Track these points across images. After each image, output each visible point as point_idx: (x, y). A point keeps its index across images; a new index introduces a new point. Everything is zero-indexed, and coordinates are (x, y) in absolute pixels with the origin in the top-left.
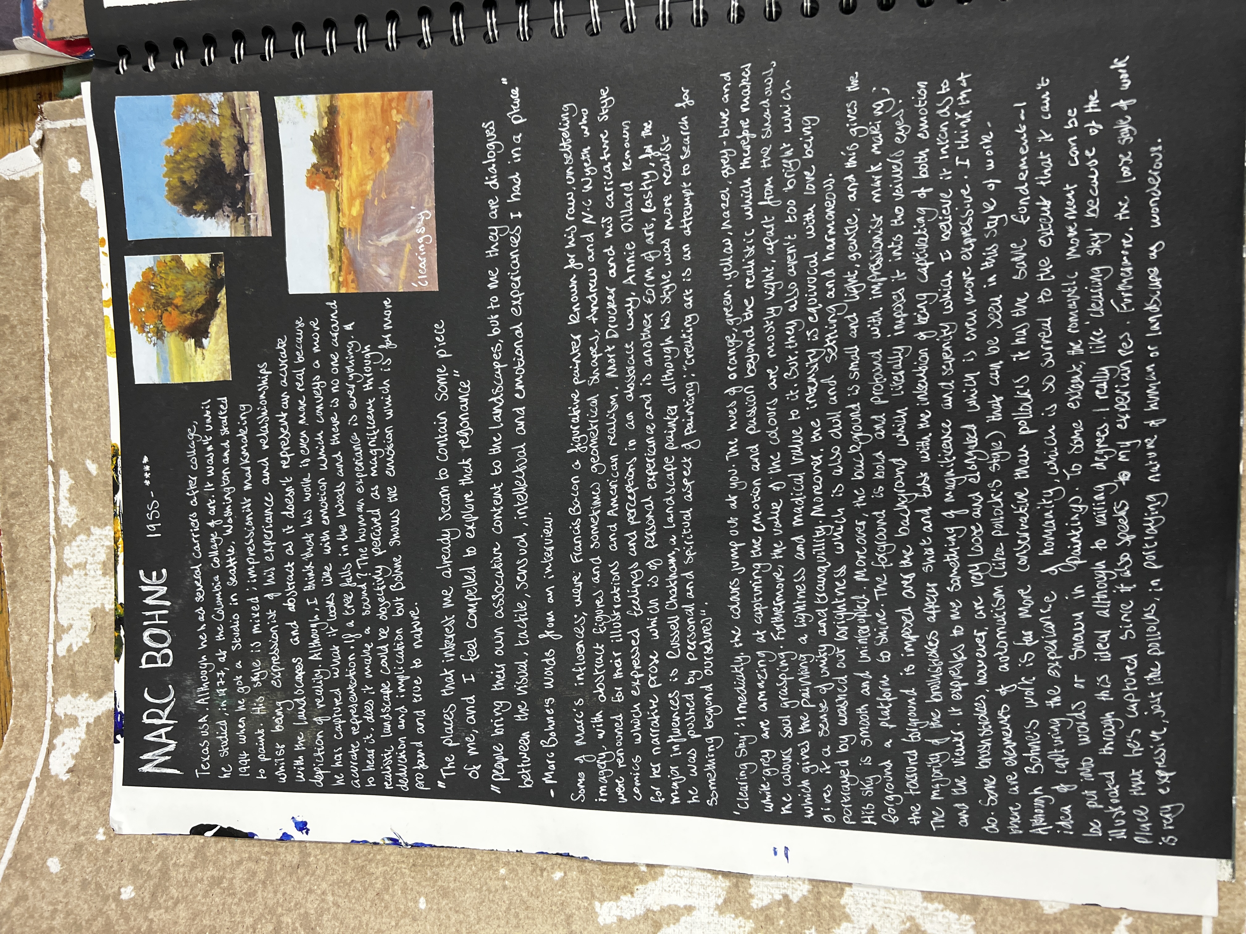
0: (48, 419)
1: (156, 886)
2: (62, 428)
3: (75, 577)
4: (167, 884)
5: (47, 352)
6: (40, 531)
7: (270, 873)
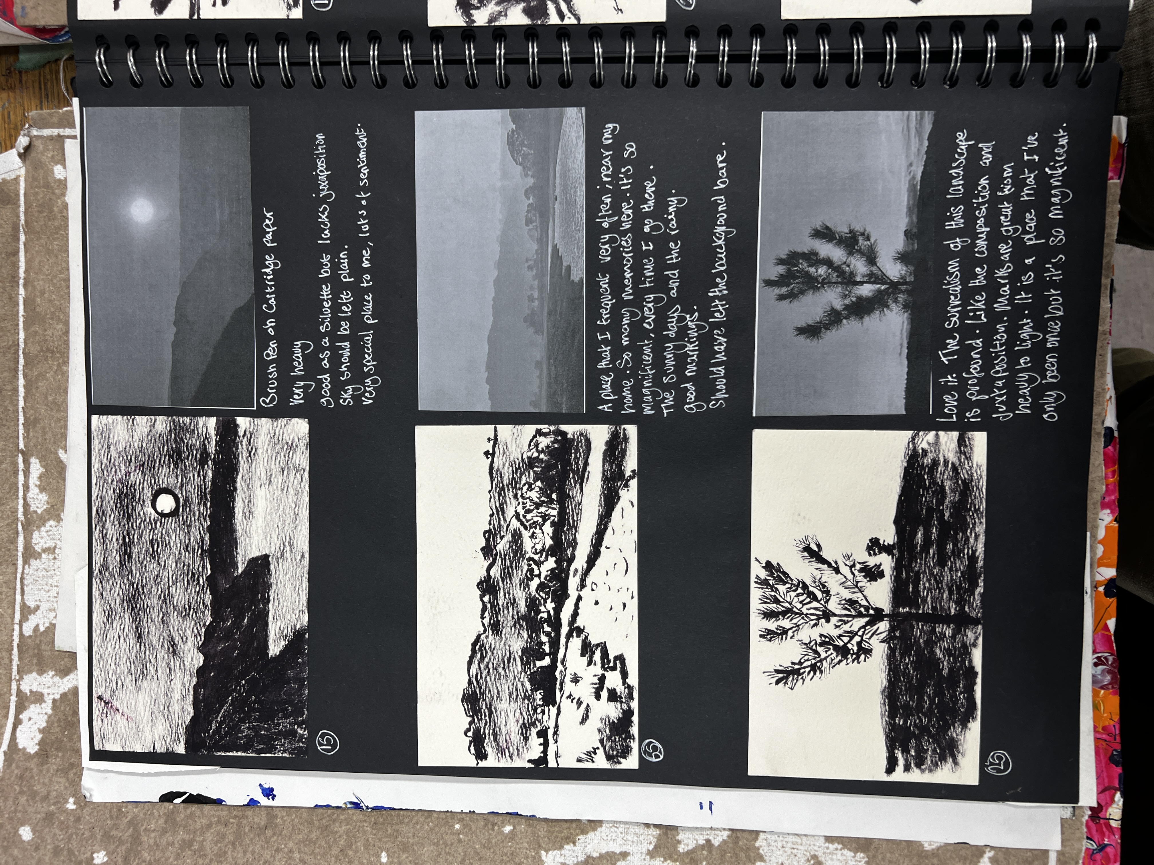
0: (20, 410)
1: (129, 851)
2: (35, 419)
3: (43, 561)
4: (139, 849)
5: (22, 346)
6: (8, 516)
7: (239, 835)
